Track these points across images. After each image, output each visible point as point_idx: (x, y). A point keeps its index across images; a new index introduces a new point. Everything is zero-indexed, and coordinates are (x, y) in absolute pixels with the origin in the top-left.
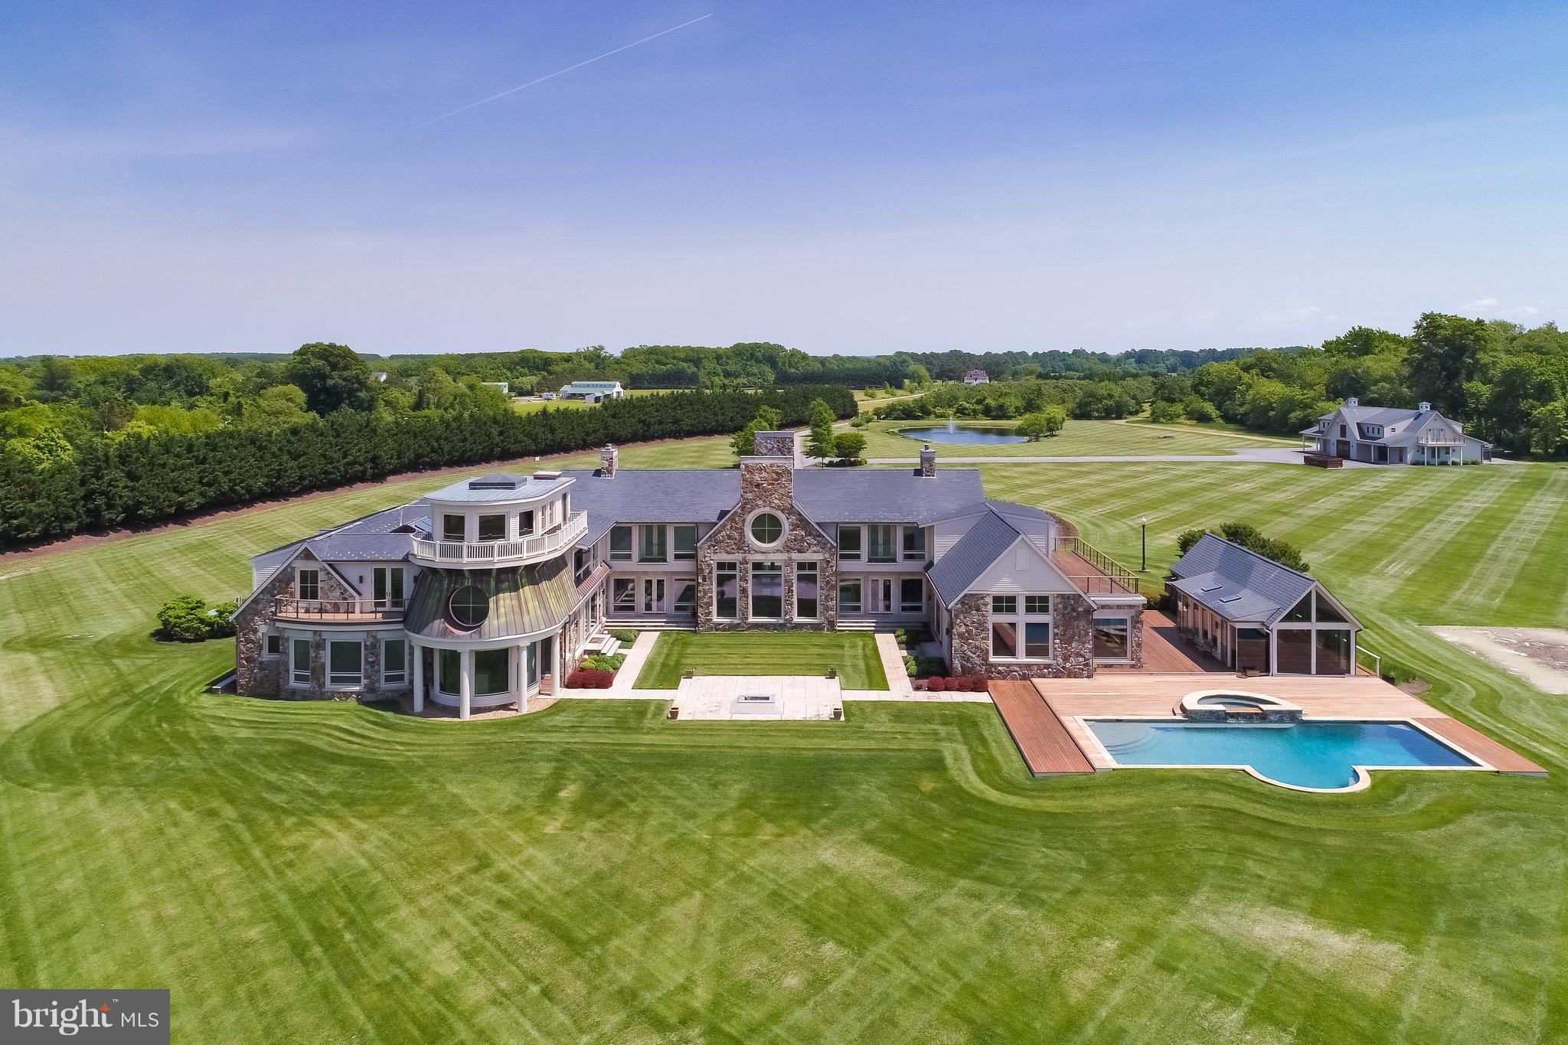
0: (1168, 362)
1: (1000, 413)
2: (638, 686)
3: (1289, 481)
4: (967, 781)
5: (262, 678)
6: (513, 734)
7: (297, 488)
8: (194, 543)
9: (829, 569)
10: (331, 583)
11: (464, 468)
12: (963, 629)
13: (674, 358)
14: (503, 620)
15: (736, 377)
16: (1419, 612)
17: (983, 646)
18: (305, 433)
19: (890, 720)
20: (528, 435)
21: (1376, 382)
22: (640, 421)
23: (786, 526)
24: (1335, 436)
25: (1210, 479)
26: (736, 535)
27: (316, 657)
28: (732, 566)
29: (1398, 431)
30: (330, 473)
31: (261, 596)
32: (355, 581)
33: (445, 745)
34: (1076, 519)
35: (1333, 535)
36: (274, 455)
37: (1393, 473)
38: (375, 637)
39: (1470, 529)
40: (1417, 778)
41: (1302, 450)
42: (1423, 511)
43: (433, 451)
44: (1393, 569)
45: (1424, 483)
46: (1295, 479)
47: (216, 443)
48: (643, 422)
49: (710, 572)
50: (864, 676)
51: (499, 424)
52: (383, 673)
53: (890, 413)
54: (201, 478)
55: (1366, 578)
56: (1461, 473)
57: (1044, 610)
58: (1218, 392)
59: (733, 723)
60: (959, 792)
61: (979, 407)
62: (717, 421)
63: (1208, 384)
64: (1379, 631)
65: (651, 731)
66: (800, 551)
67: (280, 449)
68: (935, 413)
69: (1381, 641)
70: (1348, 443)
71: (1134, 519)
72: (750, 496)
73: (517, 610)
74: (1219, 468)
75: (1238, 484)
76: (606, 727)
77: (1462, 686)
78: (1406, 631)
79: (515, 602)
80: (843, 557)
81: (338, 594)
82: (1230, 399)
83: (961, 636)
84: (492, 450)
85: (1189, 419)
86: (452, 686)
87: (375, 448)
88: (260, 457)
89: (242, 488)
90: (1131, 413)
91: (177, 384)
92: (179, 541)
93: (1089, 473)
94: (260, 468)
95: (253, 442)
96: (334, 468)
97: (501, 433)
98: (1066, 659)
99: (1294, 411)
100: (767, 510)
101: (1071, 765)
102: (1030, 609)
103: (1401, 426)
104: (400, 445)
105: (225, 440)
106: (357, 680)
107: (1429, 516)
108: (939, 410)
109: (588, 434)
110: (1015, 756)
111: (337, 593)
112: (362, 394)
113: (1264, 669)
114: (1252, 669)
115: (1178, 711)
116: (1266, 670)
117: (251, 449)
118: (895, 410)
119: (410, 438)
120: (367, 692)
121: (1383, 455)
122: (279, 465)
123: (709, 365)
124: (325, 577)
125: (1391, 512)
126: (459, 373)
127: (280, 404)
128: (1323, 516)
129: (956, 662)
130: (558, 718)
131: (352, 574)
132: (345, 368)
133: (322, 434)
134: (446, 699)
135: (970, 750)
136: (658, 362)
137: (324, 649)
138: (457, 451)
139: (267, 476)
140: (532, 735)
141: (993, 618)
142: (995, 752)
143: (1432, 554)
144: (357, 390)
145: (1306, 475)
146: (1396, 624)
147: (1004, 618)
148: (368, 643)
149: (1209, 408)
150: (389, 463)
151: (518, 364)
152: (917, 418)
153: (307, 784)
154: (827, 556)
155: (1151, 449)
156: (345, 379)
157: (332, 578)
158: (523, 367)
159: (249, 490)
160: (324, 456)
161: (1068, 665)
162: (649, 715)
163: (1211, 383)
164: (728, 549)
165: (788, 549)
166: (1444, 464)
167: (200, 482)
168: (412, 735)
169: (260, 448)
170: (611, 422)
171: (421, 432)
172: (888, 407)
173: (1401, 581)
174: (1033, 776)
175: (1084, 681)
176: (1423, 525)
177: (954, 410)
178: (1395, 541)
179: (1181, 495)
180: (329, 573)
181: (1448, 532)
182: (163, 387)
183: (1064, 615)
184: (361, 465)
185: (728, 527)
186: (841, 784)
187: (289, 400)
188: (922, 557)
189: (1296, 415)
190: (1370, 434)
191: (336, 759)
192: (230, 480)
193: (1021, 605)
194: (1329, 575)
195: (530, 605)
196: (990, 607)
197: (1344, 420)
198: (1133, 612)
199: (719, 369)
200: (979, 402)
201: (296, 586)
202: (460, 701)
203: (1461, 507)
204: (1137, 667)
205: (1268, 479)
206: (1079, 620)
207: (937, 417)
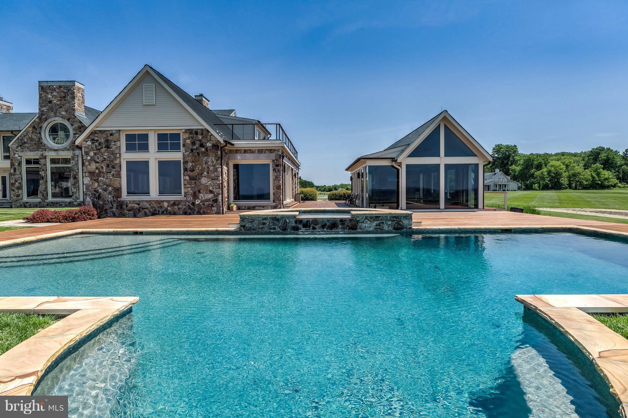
12: (94, 166)
17: (114, 183)
23: (71, 131)
26: (36, 138)
28: (36, 161)
49: (19, 165)
56: (510, 193)
57: (175, 147)
72: (45, 109)
83: (91, 173)
98: (195, 195)
100: (57, 119)
102: (162, 147)
141: (127, 157)
147: (137, 156)
161: (198, 202)
164: (31, 148)
165: (73, 148)
166: (504, 190)
183: (192, 150)
185: (31, 132)
193: (153, 142)
196: (124, 145)
198: (273, 156)
206: (207, 155)
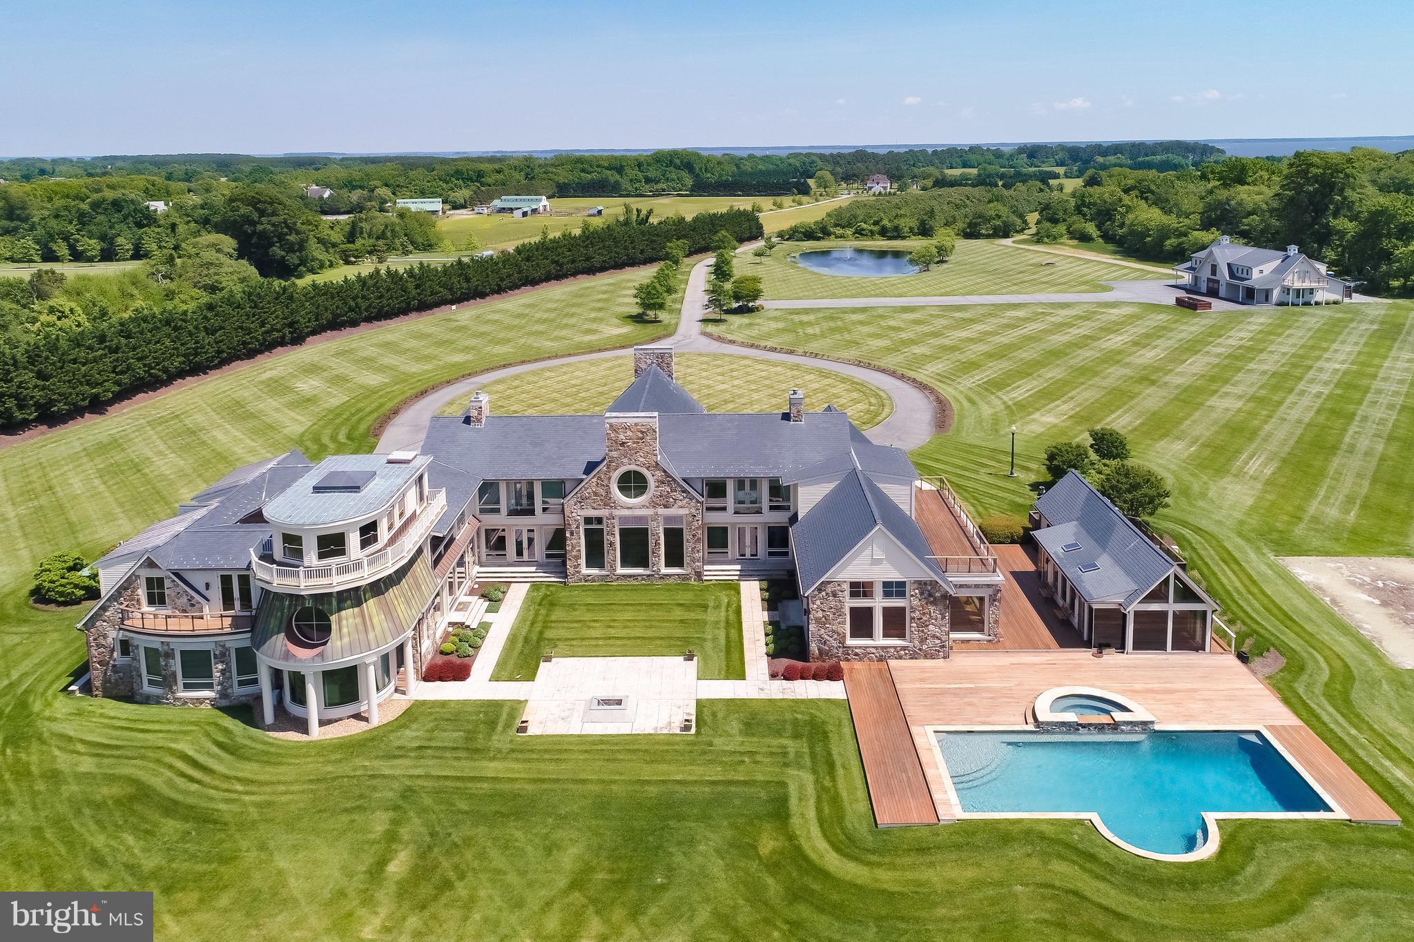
0: (1057, 157)
1: (895, 234)
2: (495, 678)
3: (1159, 332)
4: (809, 838)
5: (116, 680)
6: (359, 762)
7: (216, 362)
8: (105, 441)
9: (695, 523)
10: (178, 590)
11: (383, 322)
12: (820, 614)
13: (598, 166)
14: (346, 640)
15: (657, 182)
16: (1275, 536)
17: (840, 630)
18: (221, 307)
19: (741, 731)
20: (444, 286)
21: (1250, 214)
22: (554, 262)
23: (652, 483)
24: (1206, 274)
25: (1084, 329)
26: (601, 491)
27: (166, 665)
28: (599, 520)
29: (1265, 273)
30: (249, 343)
31: (108, 604)
32: (202, 589)
33: (285, 783)
34: (953, 392)
35: (1197, 414)
36: (191, 334)
37: (1260, 317)
38: (223, 646)
39: (1329, 405)
40: (1266, 830)
41: (1173, 282)
42: (1285, 376)
43: (351, 310)
44: (1253, 467)
45: (1287, 333)
46: (1164, 328)
47: (131, 331)
48: (556, 262)
49: (578, 527)
50: (723, 655)
51: (415, 278)
52: (236, 679)
53: (793, 234)
54: (115, 367)
55: (1226, 481)
56: (1323, 317)
57: (901, 594)
58: (1099, 213)
59: (582, 739)
60: (797, 854)
61: (876, 228)
62: (628, 255)
63: (1089, 206)
64: (1236, 567)
65: (498, 755)
66: (666, 507)
67: (196, 328)
68: (834, 233)
69: (1238, 584)
70: (1218, 282)
71: (1008, 392)
72: (615, 454)
73: (361, 627)
74: (1095, 312)
75: (1111, 336)
76: (454, 749)
77: (1316, 661)
78: (1263, 568)
79: (359, 620)
80: (709, 509)
81: (186, 601)
82: (1109, 219)
83: (818, 620)
84: (409, 304)
85: (1071, 239)
86: (299, 697)
87: (292, 314)
88: (176, 337)
89: (159, 370)
90: (1018, 232)
91: (125, 217)
92: (91, 438)
93: (972, 321)
94: (176, 349)
95: (168, 323)
96: (251, 338)
97: (417, 287)
98: (922, 641)
99: (1169, 238)
100: (633, 467)
101: (916, 815)
102: (887, 594)
103: (1268, 268)
104: (317, 308)
105: (139, 325)
106: (209, 686)
107: (1289, 384)
108: (839, 231)
109: (502, 280)
110: (861, 794)
111: (184, 600)
112: (292, 238)
113: (1119, 646)
114: (1108, 646)
115: (1030, 719)
116: (1121, 647)
117: (167, 330)
118: (798, 232)
119: (327, 300)
120: (220, 698)
121: (1250, 296)
122: (196, 343)
123: (632, 173)
124: (171, 585)
125: (1255, 377)
126: (398, 186)
127: (209, 255)
128: (1190, 386)
129: (814, 645)
130: (407, 732)
131: (198, 581)
132: (274, 214)
133: (238, 307)
134: (295, 709)
135: (817, 781)
136: (583, 170)
137: (173, 658)
138: (374, 308)
139: (184, 355)
140: (376, 763)
141: (850, 603)
142: (841, 784)
143: (1292, 442)
144: (286, 234)
145: (1176, 321)
146: (1253, 556)
147: (861, 602)
148: (217, 653)
149: (1091, 229)
150: (307, 327)
151: (452, 176)
152: (818, 239)
153: (133, 855)
154: (693, 510)
155: (1033, 283)
156: (273, 225)
157: (178, 586)
158: (458, 179)
159: (165, 370)
160: (241, 328)
161: (924, 647)
162: (500, 728)
163: (1095, 204)
164: (595, 505)
165: (654, 505)
166: (1307, 304)
167: (114, 372)
168: (254, 766)
169: (176, 329)
170: (525, 266)
171: (338, 293)
172: (791, 229)
173: (1259, 486)
174: (877, 827)
175: (939, 663)
176: (1284, 398)
177: (853, 230)
178: (1256, 422)
179: (1056, 354)
180: (174, 581)
181: (1308, 408)
182: (113, 220)
183: (920, 600)
184: (278, 331)
185: (594, 484)
186: (680, 843)
187: (219, 251)
188: (788, 508)
189: (1170, 243)
190: (1239, 275)
191: (171, 808)
192: (145, 365)
193: (878, 590)
194: (1191, 479)
195: (375, 620)
196: (847, 593)
197: (1215, 260)
198: (990, 591)
199: (640, 175)
200: (876, 223)
201: (142, 593)
202: (307, 713)
203: (1321, 370)
204: (994, 644)
205: (1139, 329)
206: (935, 604)
207: (837, 237)
